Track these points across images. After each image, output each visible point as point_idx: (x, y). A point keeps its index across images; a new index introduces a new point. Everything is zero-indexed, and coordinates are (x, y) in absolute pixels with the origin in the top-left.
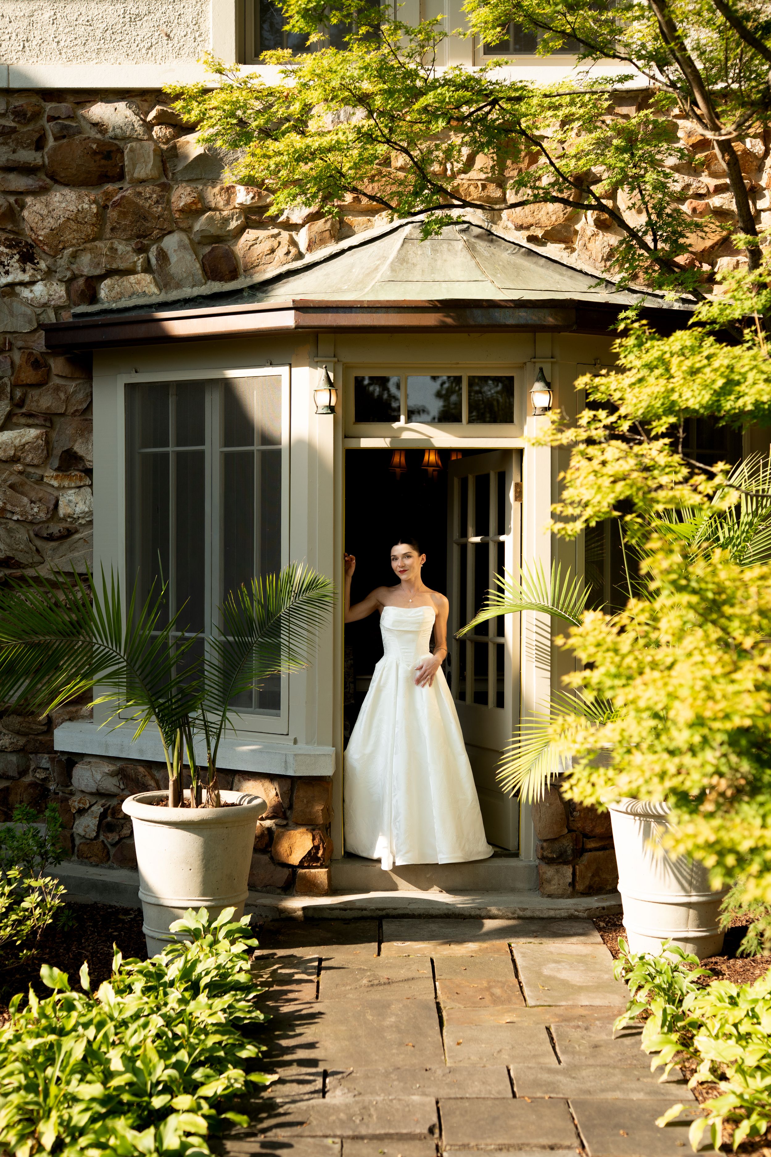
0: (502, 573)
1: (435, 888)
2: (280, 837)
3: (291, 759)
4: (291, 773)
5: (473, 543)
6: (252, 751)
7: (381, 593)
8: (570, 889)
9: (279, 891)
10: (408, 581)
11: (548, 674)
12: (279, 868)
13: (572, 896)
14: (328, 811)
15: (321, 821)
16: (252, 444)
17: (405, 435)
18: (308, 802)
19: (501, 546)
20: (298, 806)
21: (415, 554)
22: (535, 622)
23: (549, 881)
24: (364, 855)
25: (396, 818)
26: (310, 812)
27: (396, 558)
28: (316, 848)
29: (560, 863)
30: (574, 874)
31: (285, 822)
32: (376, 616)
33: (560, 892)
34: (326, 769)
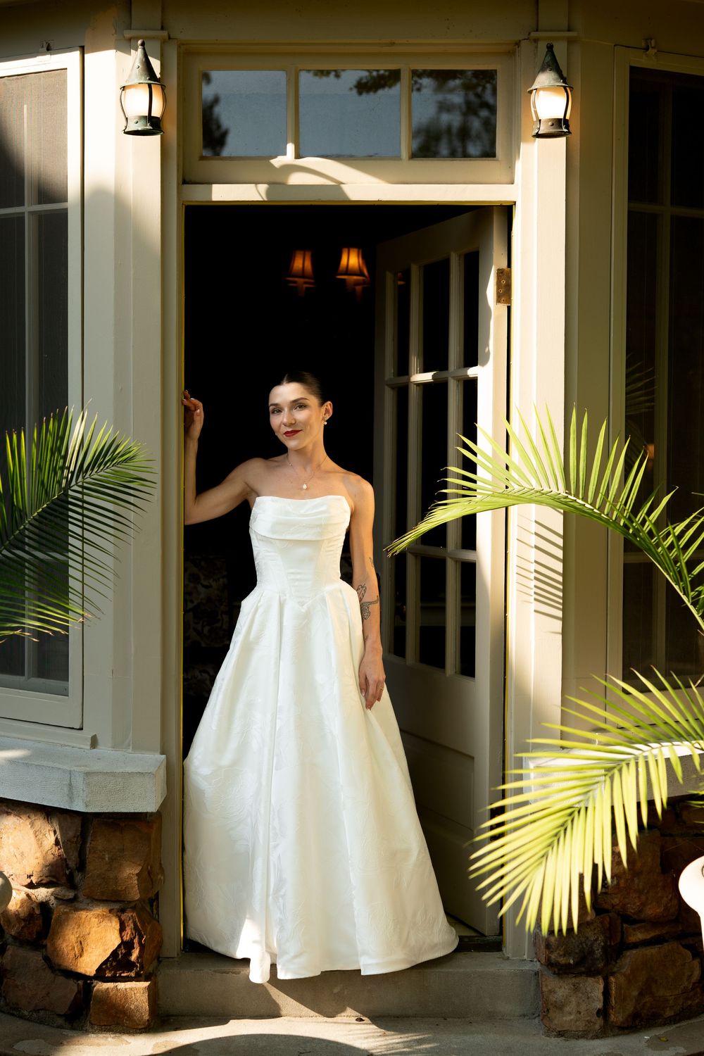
0: (471, 433)
1: (349, 1011)
2: (62, 922)
3: (79, 782)
4: (79, 807)
5: (418, 385)
6: (12, 761)
7: (252, 470)
8: (599, 1022)
9: (60, 1021)
10: (300, 452)
11: (558, 625)
12: (61, 979)
13: (603, 1034)
14: (150, 877)
15: (135, 894)
16: (23, 204)
17: (296, 179)
18: (112, 860)
19: (470, 387)
20: (94, 866)
21: (313, 401)
22: (534, 528)
23: (560, 1007)
24: (220, 949)
25: (277, 890)
26: (116, 878)
27: (279, 410)
28: (127, 946)
29: (580, 974)
30: (606, 993)
31: (71, 895)
32: (242, 513)
33: (581, 1026)
34: (146, 800)
